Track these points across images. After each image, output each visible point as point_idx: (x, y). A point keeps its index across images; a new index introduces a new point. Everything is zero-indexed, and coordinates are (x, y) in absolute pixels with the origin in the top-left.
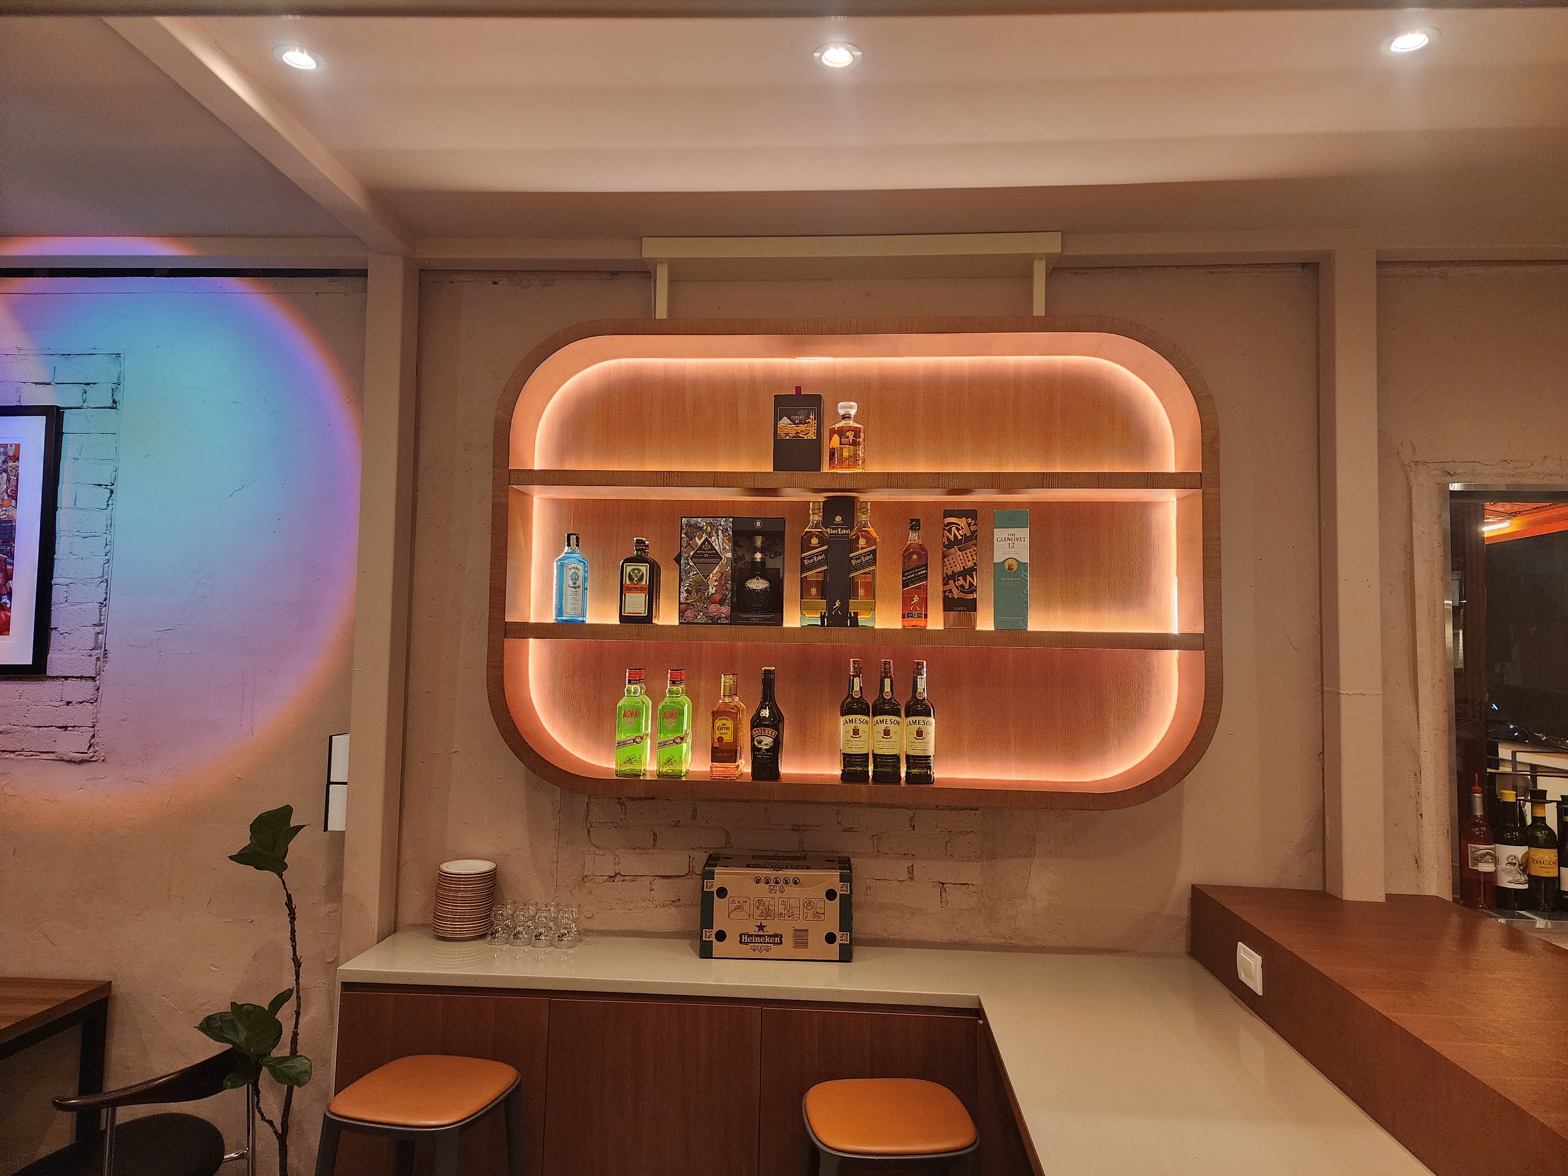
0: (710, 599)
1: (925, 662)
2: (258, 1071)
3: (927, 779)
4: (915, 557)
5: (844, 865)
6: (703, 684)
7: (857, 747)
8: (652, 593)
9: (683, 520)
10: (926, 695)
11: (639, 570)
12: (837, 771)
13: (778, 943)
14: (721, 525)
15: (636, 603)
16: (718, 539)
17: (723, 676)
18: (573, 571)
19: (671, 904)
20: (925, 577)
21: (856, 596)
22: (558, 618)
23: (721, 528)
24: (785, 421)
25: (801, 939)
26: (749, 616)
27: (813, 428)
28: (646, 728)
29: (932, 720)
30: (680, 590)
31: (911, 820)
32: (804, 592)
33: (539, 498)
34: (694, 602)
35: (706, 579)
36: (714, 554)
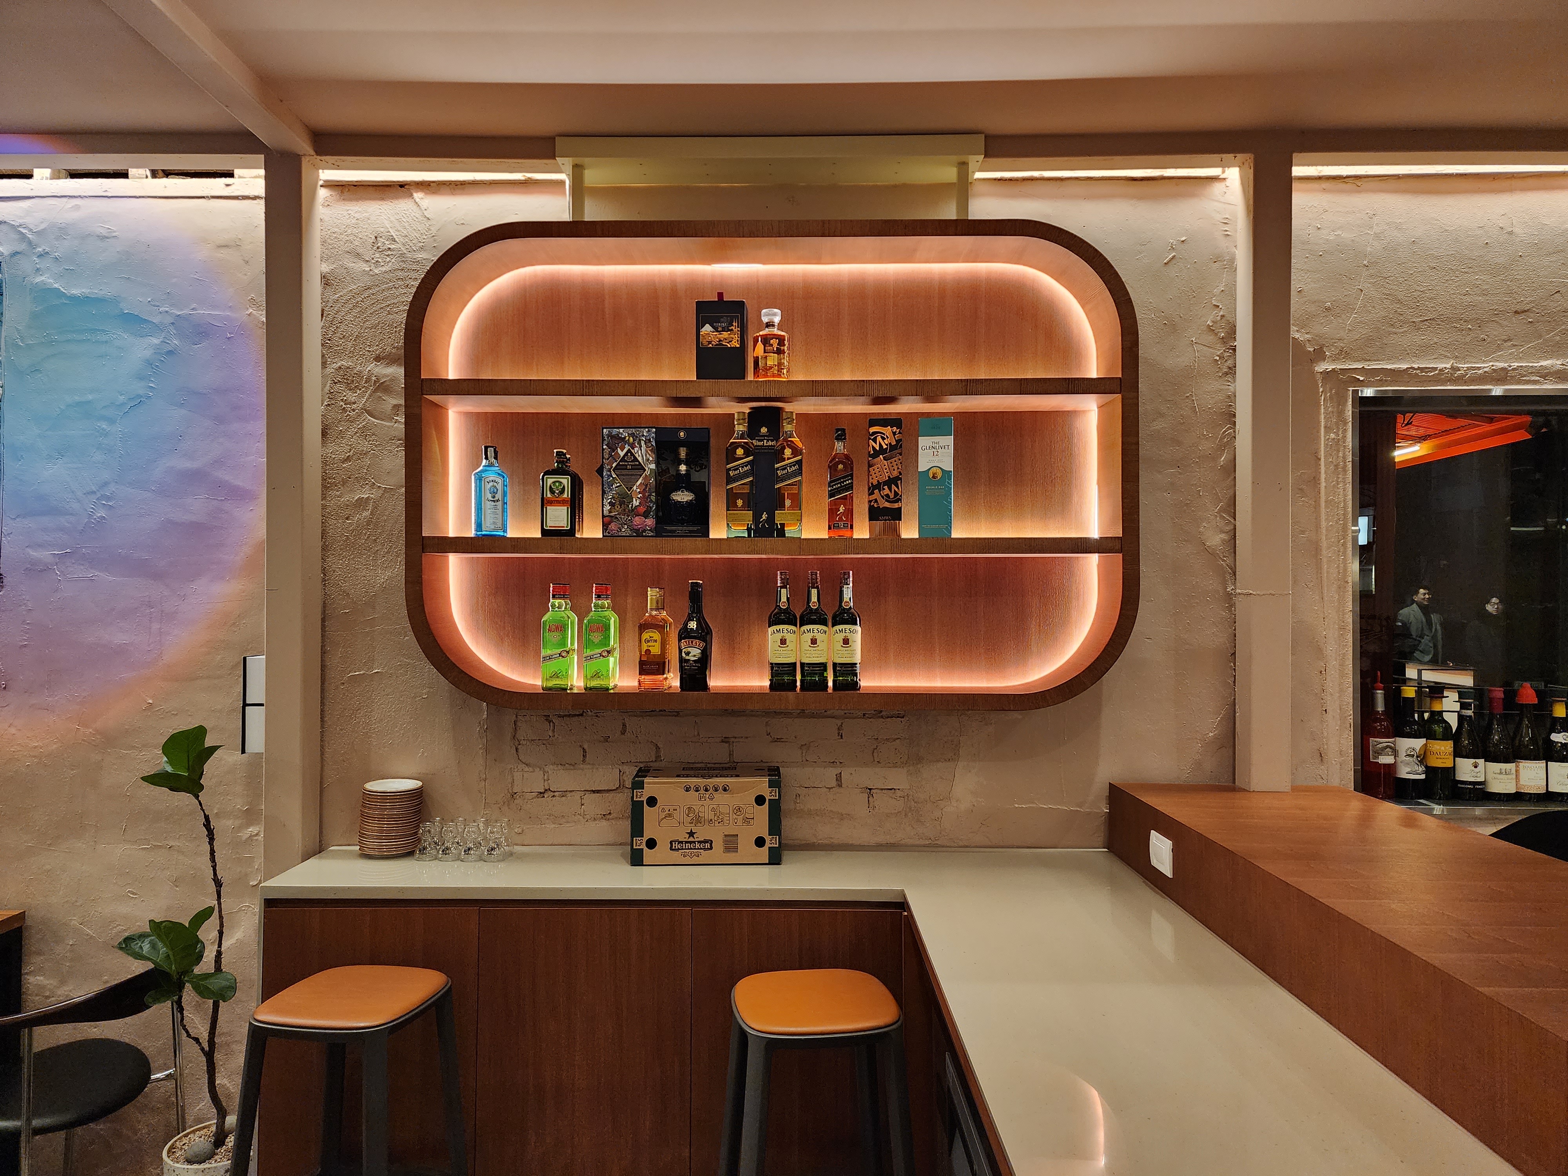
0: (634, 512)
1: (851, 572)
2: (181, 987)
3: (855, 686)
4: (840, 466)
5: (774, 774)
6: (630, 600)
7: (785, 657)
8: (575, 507)
9: (605, 430)
10: (852, 604)
11: (561, 483)
12: (764, 682)
13: (708, 848)
14: (643, 435)
15: (558, 517)
16: (641, 450)
17: (649, 589)
18: (491, 484)
19: (602, 817)
20: (850, 487)
21: (782, 506)
22: (478, 533)
23: (644, 439)
24: (707, 328)
25: (731, 843)
26: (674, 528)
27: (736, 336)
28: (572, 644)
29: (858, 628)
30: (603, 502)
31: (838, 729)
32: (731, 505)
33: (454, 412)
34: (618, 514)
35: (629, 491)
36: (637, 465)
